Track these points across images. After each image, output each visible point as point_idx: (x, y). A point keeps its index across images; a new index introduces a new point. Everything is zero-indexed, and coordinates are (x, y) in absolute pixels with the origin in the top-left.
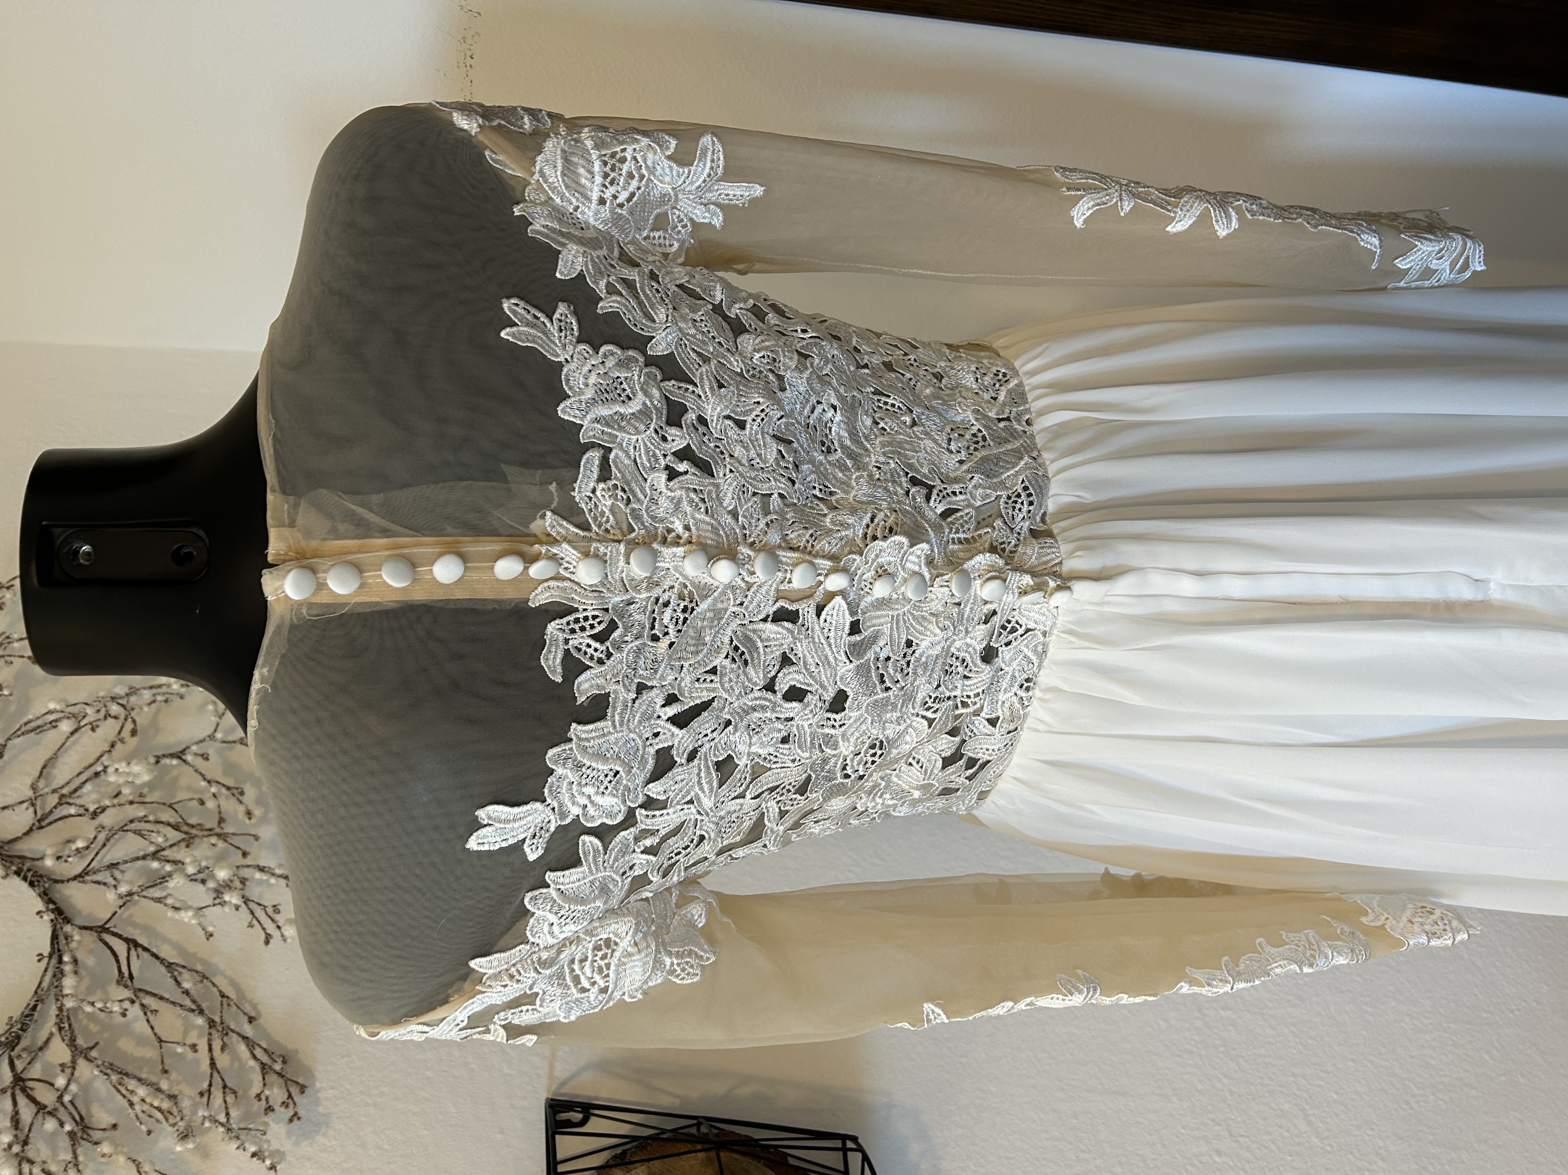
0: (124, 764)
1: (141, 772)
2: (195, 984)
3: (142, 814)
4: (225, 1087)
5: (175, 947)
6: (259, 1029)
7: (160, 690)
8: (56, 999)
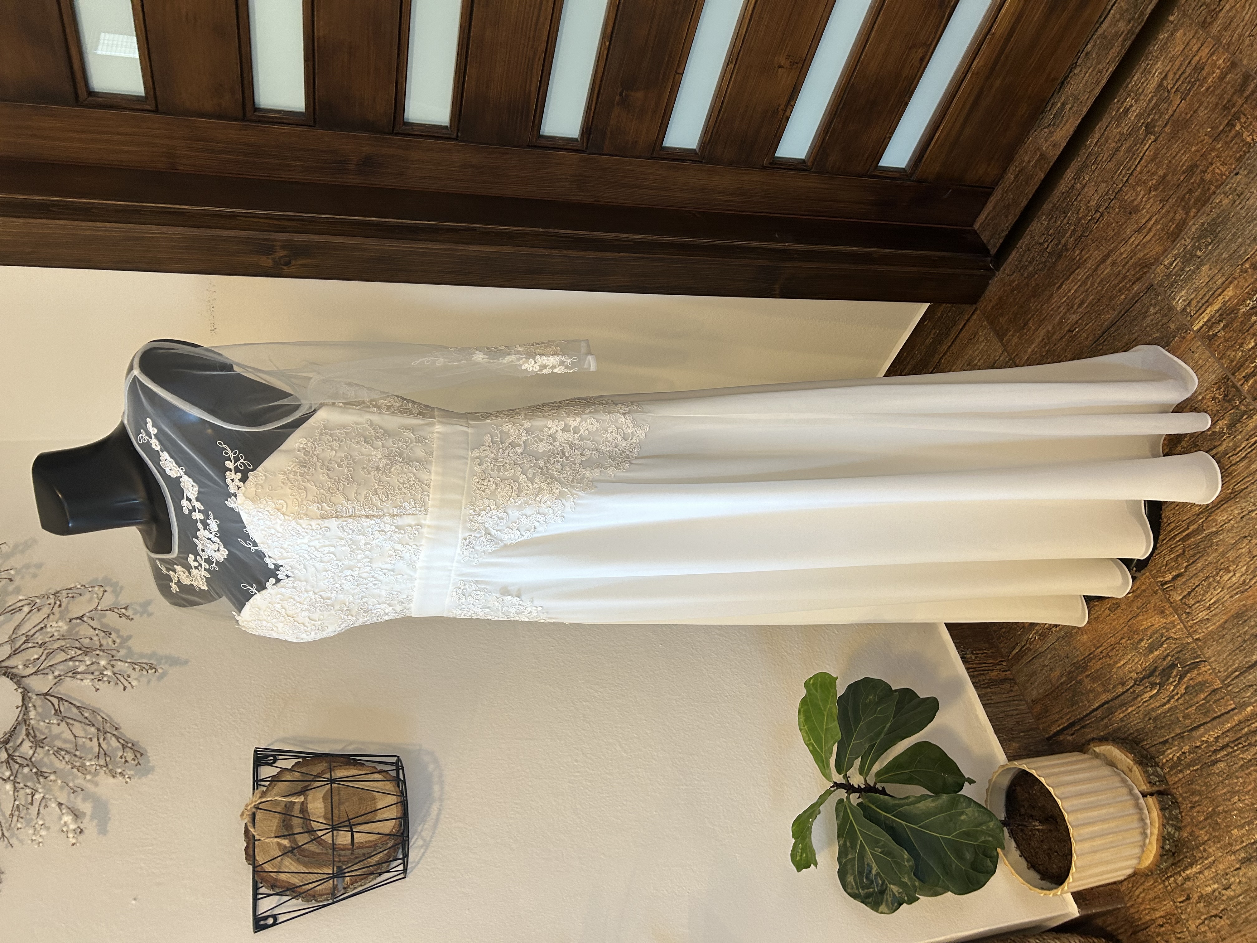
0: (54, 623)
1: (63, 626)
2: (90, 715)
3: (63, 644)
4: (105, 754)
5: (79, 701)
6: (121, 733)
7: (71, 591)
8: (25, 723)
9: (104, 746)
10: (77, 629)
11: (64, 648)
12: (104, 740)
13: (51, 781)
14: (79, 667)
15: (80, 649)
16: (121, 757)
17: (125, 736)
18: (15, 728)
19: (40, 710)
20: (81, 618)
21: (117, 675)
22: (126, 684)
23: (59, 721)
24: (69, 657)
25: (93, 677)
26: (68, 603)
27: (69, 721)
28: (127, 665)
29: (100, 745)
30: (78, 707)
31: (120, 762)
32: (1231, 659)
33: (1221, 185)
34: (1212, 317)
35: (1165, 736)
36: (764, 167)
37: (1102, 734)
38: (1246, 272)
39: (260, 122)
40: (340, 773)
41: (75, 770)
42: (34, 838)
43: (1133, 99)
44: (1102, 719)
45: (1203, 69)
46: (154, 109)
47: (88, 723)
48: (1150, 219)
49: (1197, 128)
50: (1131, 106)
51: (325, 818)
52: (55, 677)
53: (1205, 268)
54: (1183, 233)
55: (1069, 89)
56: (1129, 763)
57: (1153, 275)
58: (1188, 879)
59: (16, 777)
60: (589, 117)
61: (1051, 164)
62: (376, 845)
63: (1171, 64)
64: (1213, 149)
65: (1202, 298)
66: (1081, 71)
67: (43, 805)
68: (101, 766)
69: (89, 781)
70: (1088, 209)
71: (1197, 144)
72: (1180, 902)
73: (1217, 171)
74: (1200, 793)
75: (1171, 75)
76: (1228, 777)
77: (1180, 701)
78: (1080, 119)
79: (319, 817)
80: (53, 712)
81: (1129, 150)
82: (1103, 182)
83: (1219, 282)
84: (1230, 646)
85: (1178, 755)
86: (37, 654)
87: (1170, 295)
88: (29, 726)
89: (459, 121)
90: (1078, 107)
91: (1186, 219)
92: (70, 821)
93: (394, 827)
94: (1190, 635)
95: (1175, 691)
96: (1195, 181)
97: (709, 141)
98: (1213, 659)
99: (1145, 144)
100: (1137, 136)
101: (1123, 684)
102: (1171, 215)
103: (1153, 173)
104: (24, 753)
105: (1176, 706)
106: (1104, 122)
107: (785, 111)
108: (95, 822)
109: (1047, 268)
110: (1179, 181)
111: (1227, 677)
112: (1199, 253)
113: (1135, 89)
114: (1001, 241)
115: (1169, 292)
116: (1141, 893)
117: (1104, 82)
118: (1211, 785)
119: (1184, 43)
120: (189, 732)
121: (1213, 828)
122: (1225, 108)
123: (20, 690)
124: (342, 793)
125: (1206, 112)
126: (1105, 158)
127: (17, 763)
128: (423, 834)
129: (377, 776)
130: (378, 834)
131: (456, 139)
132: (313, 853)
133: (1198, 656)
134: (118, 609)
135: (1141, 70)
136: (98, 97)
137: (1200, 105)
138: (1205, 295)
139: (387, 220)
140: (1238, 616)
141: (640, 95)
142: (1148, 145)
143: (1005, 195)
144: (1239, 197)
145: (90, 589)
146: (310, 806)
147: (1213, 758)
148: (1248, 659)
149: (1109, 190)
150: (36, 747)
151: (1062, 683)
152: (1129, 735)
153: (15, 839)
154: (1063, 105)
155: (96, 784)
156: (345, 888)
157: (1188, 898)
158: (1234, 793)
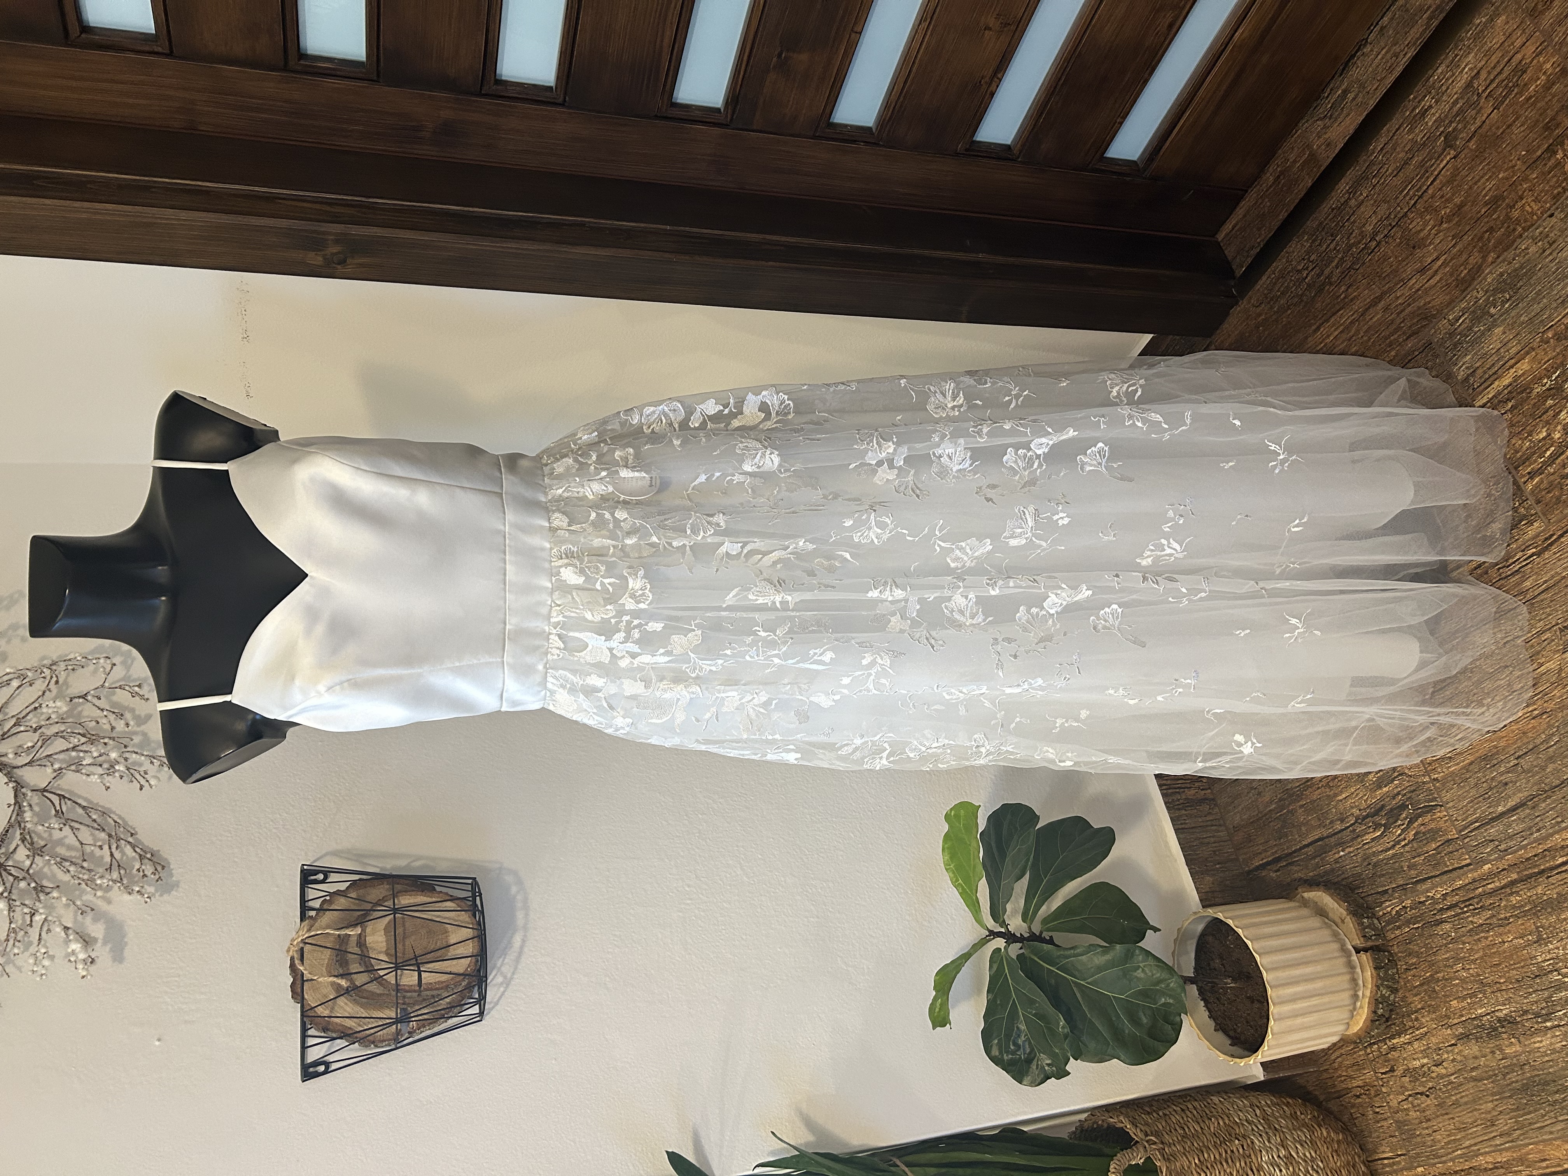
0: (51, 702)
1: (63, 707)
2: (99, 817)
3: (62, 729)
4: (119, 866)
5: (86, 799)
6: (137, 840)
7: (70, 663)
8: (20, 826)
9: (117, 855)
10: (80, 709)
11: (65, 734)
12: (117, 848)
13: (54, 898)
14: (84, 758)
15: (83, 735)
16: (138, 870)
17: (143, 844)
18: (7, 831)
19: (36, 809)
20: (84, 697)
21: (132, 771)
22: (143, 782)
23: (62, 826)
24: (71, 745)
25: (100, 770)
26: (68, 675)
27: (73, 824)
28: (143, 758)
29: (112, 855)
30: (84, 808)
31: (136, 875)
32: (1472, 807)
33: (1530, 227)
34: (1499, 393)
35: (1385, 886)
36: (957, 154)
37: (1311, 874)
38: (1548, 342)
39: (307, 73)
40: (405, 900)
41: (83, 885)
42: (35, 969)
43: (1432, 98)
44: (1314, 858)
45: (1525, 72)
46: (167, 51)
47: (96, 826)
48: (1437, 258)
49: (1509, 148)
50: (1430, 107)
51: (387, 954)
52: (55, 771)
53: (1498, 330)
54: (1476, 283)
55: (1355, 73)
56: (1341, 914)
57: (1433, 331)
58: (1393, 1048)
59: (10, 892)
60: (736, 84)
61: (1323, 168)
62: (447, 987)
63: (1485, 59)
64: (1526, 179)
65: (1489, 369)
66: (1372, 50)
67: (45, 929)
68: (114, 881)
69: (100, 897)
70: (1362, 235)
71: (1506, 170)
72: (1382, 1073)
73: (1528, 208)
74: (1418, 955)
75: (1483, 75)
76: (1454, 941)
77: (1407, 848)
78: (1366, 113)
79: (380, 952)
80: (53, 812)
81: (1422, 164)
82: (1385, 201)
83: (1513, 351)
84: (1473, 792)
85: (1398, 909)
86: (32, 741)
87: (1451, 359)
88: (24, 830)
89: (567, 83)
90: (1364, 97)
91: (1480, 266)
92: (78, 950)
93: (469, 966)
94: (1427, 773)
95: (1402, 836)
96: (1499, 217)
97: (890, 118)
98: (1451, 804)
99: (1442, 160)
100: (1433, 148)
101: (1342, 821)
102: (1464, 256)
103: (1447, 200)
104: (18, 862)
105: (1402, 853)
106: (1394, 123)
107: (990, 84)
108: (108, 948)
109: (1303, 304)
110: (1479, 215)
111: (1466, 828)
112: (1492, 311)
113: (1437, 85)
114: (1249, 260)
115: (1450, 355)
116: (1338, 1057)
117: (1400, 69)
118: (1432, 948)
119: (1504, 34)
120: (221, 841)
121: (1430, 996)
122: (1547, 127)
123: (11, 785)
124: (407, 924)
125: (1522, 129)
126: (1390, 171)
127: (11, 874)
128: (503, 969)
129: (450, 905)
130: (450, 973)
131: (562, 105)
132: (373, 993)
133: (1434, 799)
134: (130, 687)
135: (1448, 61)
136: (95, 35)
137: (1517, 119)
138: (1493, 364)
139: (471, 209)
140: (1485, 758)
141: (804, 57)
142: (1445, 162)
143: (1260, 201)
144: (1551, 245)
145: (94, 661)
146: (369, 939)
147: (1438, 917)
148: (1491, 810)
149: (1390, 213)
150: (34, 857)
151: (1271, 810)
152: (1343, 879)
153: (11, 965)
154: (1345, 92)
155: (109, 902)
156: (409, 1033)
157: (1392, 1070)
158: (1458, 960)
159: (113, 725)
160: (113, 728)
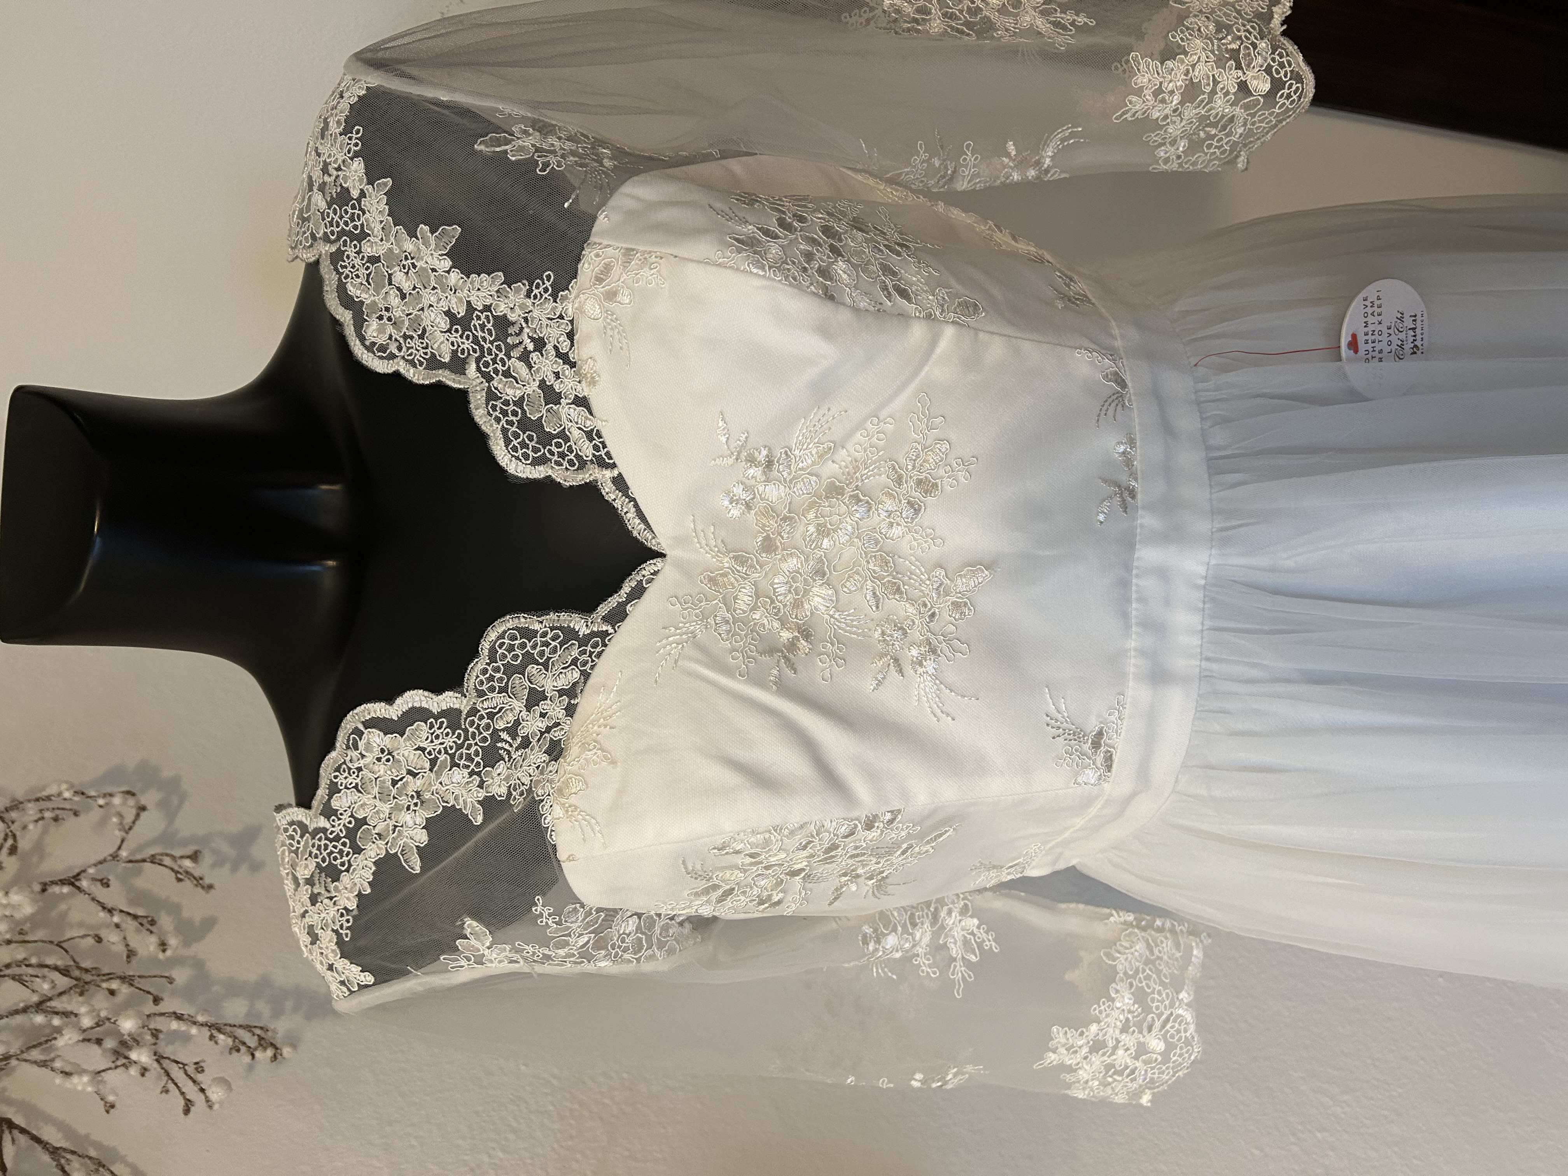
1: (22, 904)
3: (20, 957)
7: (49, 804)
10: (63, 907)
11: (24, 970)
14: (59, 1030)
15: (65, 972)
20: (72, 881)
21: (166, 1063)
22: (192, 1092)
24: (35, 998)
25: (95, 1057)
26: (45, 831)
28: (194, 1030)
30: (54, 1152)
134: (173, 858)
145: (101, 802)
159: (133, 944)
160: (131, 954)
